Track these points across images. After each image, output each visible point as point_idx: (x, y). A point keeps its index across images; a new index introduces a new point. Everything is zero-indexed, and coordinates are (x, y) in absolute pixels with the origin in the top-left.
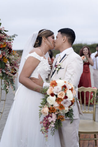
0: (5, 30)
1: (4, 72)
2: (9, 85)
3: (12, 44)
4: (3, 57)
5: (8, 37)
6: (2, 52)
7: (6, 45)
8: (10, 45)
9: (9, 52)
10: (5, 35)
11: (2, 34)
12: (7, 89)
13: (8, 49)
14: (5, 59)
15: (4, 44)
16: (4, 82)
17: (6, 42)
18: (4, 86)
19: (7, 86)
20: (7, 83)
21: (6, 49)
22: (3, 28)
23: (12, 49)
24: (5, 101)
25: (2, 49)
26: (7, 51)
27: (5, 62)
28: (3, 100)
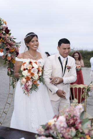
0: (14, 38)
1: (12, 70)
2: (15, 82)
3: (19, 49)
4: (11, 59)
5: (16, 43)
6: (12, 55)
7: (14, 49)
8: (17, 50)
9: (16, 55)
10: (14, 42)
11: (12, 41)
12: (14, 85)
13: (16, 53)
14: (13, 61)
15: (13, 49)
16: (12, 79)
17: (15, 48)
18: (11, 82)
19: (14, 82)
20: (14, 80)
21: (14, 53)
22: (13, 36)
23: (18, 53)
24: (12, 94)
25: (11, 53)
26: (15, 54)
27: (13, 63)
28: (11, 94)
